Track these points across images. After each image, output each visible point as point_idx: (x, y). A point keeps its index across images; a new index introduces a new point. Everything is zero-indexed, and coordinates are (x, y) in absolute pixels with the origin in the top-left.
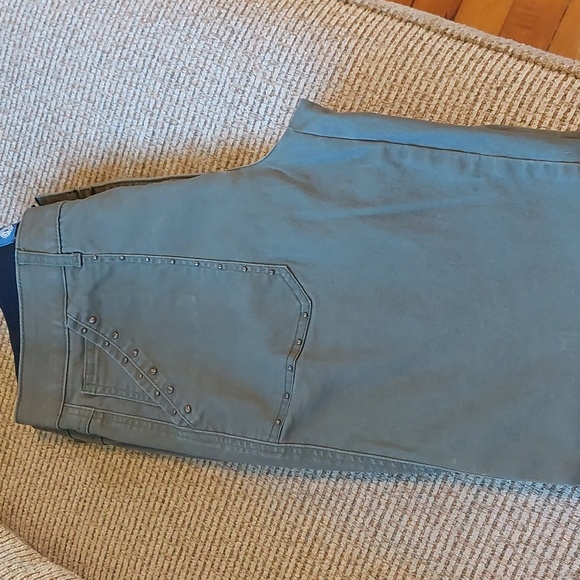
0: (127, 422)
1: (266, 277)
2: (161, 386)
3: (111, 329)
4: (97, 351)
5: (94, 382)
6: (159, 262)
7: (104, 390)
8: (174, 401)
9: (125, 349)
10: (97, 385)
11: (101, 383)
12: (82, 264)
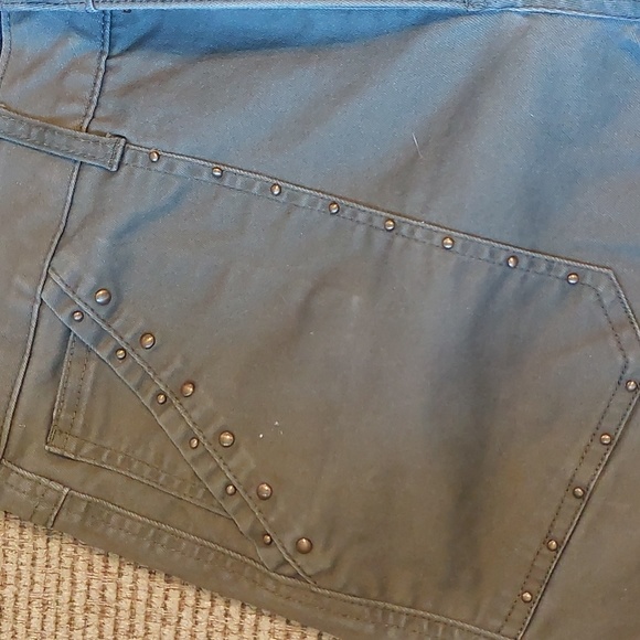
0: (143, 532)
1: (557, 286)
2: (242, 477)
3: (141, 324)
4: (92, 366)
5: (77, 431)
6: (304, 201)
7: (98, 452)
8: (272, 519)
9: (165, 374)
10: (83, 439)
11: (93, 436)
12: (120, 165)
